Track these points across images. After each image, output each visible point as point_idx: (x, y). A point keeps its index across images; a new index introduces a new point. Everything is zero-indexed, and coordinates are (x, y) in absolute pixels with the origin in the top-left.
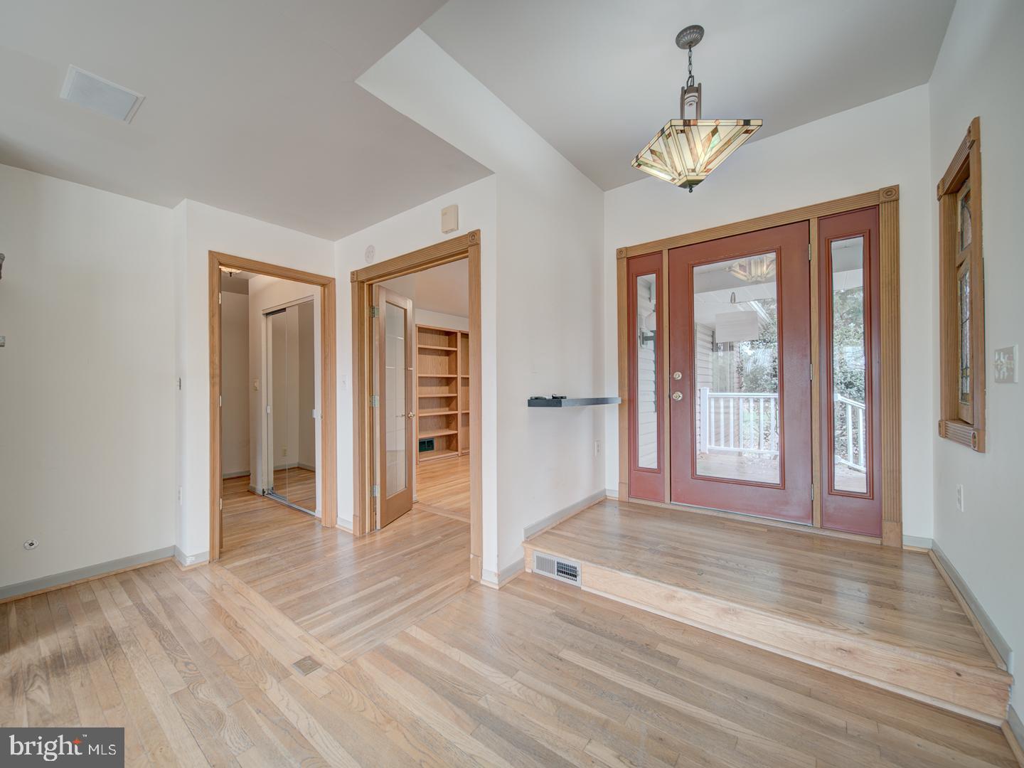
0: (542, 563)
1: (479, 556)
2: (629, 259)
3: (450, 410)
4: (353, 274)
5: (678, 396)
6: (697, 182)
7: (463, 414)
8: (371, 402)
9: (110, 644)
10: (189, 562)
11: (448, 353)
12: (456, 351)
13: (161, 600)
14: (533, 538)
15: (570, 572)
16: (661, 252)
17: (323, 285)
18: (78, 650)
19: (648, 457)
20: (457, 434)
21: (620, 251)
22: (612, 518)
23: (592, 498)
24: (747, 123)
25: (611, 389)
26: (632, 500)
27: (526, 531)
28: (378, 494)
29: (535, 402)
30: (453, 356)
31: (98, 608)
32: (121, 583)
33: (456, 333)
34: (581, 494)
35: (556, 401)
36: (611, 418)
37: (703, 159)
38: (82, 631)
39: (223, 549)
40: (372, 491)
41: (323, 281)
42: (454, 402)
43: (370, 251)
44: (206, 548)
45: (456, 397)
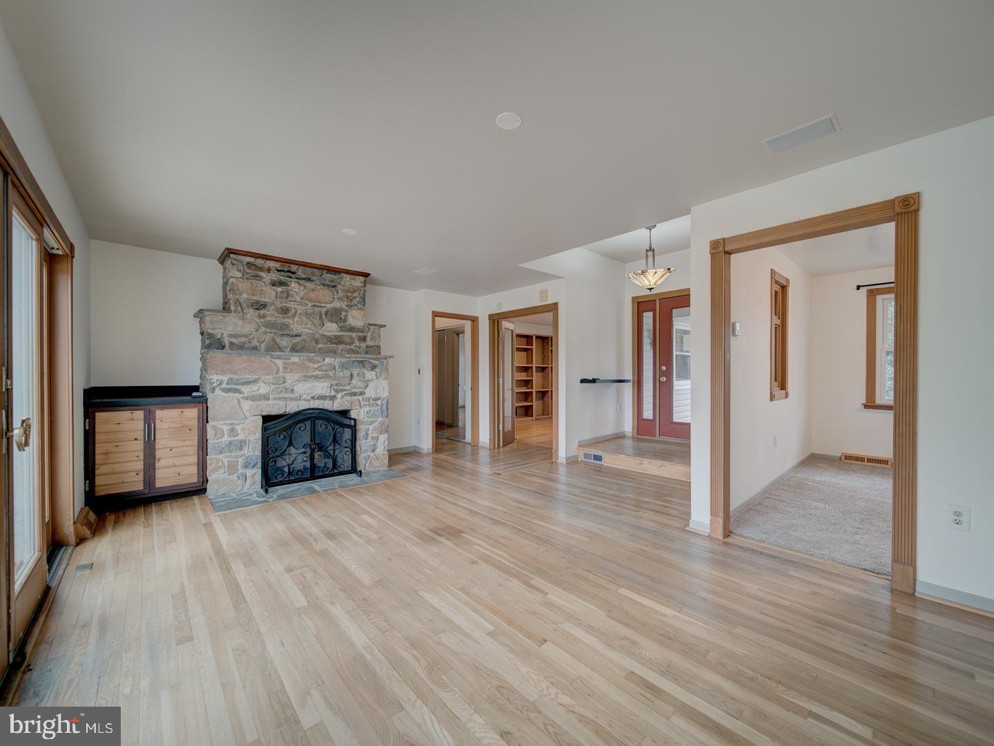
0: (586, 456)
1: (557, 450)
2: (638, 303)
3: (528, 389)
4: (490, 315)
5: (664, 379)
6: (653, 289)
7: (536, 392)
8: (498, 381)
10: (425, 450)
11: (526, 350)
12: (532, 349)
14: (582, 445)
15: (598, 458)
16: (655, 300)
17: (473, 321)
19: (648, 413)
20: (532, 406)
21: (633, 298)
22: (628, 443)
23: (616, 434)
24: (669, 269)
25: (628, 374)
26: (639, 437)
27: (579, 442)
28: (501, 429)
29: (583, 381)
30: (530, 352)
33: (532, 336)
34: (609, 431)
35: (594, 381)
36: (628, 391)
37: (653, 281)
39: (437, 448)
40: (498, 427)
41: (473, 319)
42: (530, 384)
43: (500, 305)
44: (431, 446)
45: (532, 380)
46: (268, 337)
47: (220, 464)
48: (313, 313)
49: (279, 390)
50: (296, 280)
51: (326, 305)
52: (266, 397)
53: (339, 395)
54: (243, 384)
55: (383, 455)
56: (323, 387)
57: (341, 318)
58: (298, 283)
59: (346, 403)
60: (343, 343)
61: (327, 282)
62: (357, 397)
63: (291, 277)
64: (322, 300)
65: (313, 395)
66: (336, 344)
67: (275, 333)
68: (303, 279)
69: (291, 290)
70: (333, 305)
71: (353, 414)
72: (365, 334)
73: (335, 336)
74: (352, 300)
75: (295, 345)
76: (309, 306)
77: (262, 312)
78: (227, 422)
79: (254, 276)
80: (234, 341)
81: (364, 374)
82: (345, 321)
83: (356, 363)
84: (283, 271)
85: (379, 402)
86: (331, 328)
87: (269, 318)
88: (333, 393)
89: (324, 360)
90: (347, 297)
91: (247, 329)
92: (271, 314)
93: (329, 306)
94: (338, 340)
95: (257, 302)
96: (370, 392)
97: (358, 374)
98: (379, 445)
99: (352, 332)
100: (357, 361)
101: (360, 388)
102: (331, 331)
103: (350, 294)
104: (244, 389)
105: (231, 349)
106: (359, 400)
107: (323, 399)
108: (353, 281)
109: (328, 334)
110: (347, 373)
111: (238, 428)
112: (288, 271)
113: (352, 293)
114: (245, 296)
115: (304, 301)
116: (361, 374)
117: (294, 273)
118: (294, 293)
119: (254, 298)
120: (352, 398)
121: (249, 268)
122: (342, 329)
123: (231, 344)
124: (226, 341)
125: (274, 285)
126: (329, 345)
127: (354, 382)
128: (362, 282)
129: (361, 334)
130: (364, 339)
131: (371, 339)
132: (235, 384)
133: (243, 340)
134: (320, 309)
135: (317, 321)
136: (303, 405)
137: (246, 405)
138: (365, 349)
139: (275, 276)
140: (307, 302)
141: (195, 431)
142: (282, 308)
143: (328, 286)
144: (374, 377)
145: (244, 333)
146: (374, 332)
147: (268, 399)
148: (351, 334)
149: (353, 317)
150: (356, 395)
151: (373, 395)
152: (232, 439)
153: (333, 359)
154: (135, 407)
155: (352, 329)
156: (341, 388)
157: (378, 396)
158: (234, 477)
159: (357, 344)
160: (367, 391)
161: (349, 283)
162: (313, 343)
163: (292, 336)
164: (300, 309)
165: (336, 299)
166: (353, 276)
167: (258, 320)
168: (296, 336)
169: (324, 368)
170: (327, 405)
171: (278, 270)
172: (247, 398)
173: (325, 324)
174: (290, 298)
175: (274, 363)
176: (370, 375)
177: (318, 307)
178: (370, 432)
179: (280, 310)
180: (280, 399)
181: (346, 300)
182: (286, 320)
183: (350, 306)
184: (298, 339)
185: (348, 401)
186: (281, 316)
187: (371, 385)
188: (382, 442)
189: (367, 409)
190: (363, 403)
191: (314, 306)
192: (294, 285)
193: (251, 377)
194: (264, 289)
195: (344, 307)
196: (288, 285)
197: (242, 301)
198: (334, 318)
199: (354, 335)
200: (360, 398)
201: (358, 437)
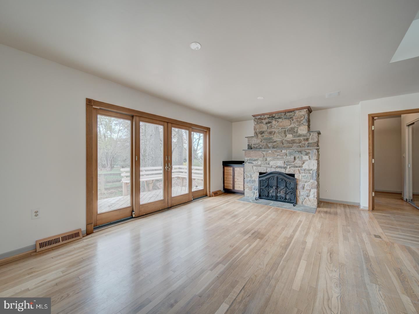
9: (336, 214)
10: (361, 207)
13: (350, 212)
18: (330, 212)
31: (337, 208)
32: (344, 206)
38: (332, 210)
44: (368, 206)
46: (265, 144)
47: (247, 187)
48: (281, 131)
49: (264, 164)
50: (275, 120)
51: (288, 127)
52: (260, 166)
53: (288, 167)
54: (254, 161)
55: (314, 200)
56: (280, 163)
57: (294, 132)
58: (276, 121)
59: (292, 171)
60: (295, 143)
61: (288, 117)
62: (298, 168)
63: (272, 119)
64: (286, 125)
65: (277, 166)
66: (291, 143)
67: (267, 142)
68: (277, 118)
69: (273, 124)
70: (291, 126)
71: (296, 176)
72: (308, 137)
73: (291, 140)
74: (300, 122)
75: (274, 146)
76: (280, 129)
77: (263, 135)
78: (249, 173)
79: (260, 122)
80: (255, 146)
81: (302, 157)
82: (297, 132)
83: (297, 152)
84: (270, 117)
85: (311, 172)
86: (290, 137)
87: (265, 137)
88: (285, 166)
89: (281, 151)
90: (297, 121)
91: (258, 142)
92: (266, 135)
93: (289, 127)
94: (293, 142)
95: (261, 131)
96: (305, 166)
97: (298, 157)
98: (311, 194)
99: (300, 137)
100: (297, 151)
101: (299, 164)
102: (289, 138)
103: (299, 119)
104: (254, 162)
105: (254, 149)
106: (299, 170)
107: (281, 168)
108: (300, 113)
109: (288, 140)
110: (293, 157)
111: (252, 175)
112: (272, 117)
113: (300, 118)
114: (258, 130)
115: (278, 127)
116: (300, 157)
117: (274, 117)
118: (273, 125)
119: (260, 130)
120: (295, 168)
121: (259, 120)
122: (294, 136)
123: (254, 147)
124: (253, 146)
125: (266, 124)
126: (288, 144)
127: (296, 161)
128: (305, 112)
129: (305, 137)
130: (307, 140)
131: (311, 139)
132: (251, 161)
133: (257, 145)
134: (285, 129)
135: (283, 135)
136: (273, 170)
137: (255, 168)
138: (307, 145)
139: (267, 120)
140: (279, 127)
141: (243, 175)
142: (269, 132)
143: (288, 118)
144: (307, 159)
145: (257, 143)
146: (313, 135)
147: (261, 166)
148: (299, 138)
149: (300, 130)
150: (297, 167)
151: (307, 168)
152: (251, 179)
153: (286, 151)
154: (231, 166)
155: (300, 136)
156: (289, 163)
157: (311, 168)
158: (251, 192)
159: (303, 142)
160: (304, 165)
161: (298, 114)
162: (281, 144)
163: (273, 142)
164: (277, 131)
165: (292, 123)
166: (301, 111)
167: (262, 138)
168: (274, 142)
169: (281, 155)
170: (283, 171)
171: (268, 118)
172: (254, 166)
173: (287, 135)
174: (272, 128)
175: (263, 153)
176: (305, 158)
177: (284, 128)
178: (305, 186)
179: (269, 133)
180: (264, 167)
181: (297, 122)
182: (271, 136)
183: (299, 125)
184: (275, 143)
185: (292, 170)
186: (269, 135)
187: (306, 163)
188: (313, 192)
189: (304, 174)
190: (301, 172)
191: (282, 128)
192: (274, 122)
193: (256, 158)
194: (263, 126)
195: (296, 126)
196: (272, 123)
197: (257, 132)
198: (291, 132)
199: (301, 138)
200: (300, 169)
201: (298, 188)
